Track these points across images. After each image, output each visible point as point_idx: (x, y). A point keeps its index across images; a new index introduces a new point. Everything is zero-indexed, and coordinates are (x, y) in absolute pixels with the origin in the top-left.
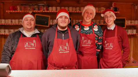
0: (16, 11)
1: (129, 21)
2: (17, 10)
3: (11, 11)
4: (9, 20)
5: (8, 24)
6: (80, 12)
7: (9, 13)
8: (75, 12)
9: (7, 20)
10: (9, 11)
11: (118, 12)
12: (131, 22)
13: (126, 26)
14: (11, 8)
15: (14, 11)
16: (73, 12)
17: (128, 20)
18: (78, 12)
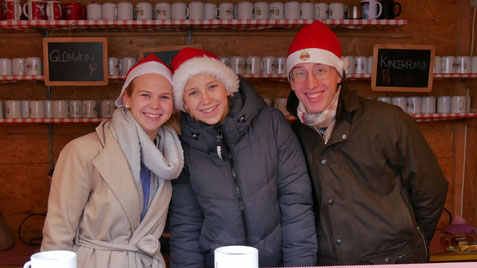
1: (448, 61)
6: (235, 22)
8: (216, 22)
11: (401, 22)
12: (456, 65)
13: (436, 81)
16: (206, 22)
17: (442, 54)
18: (225, 22)
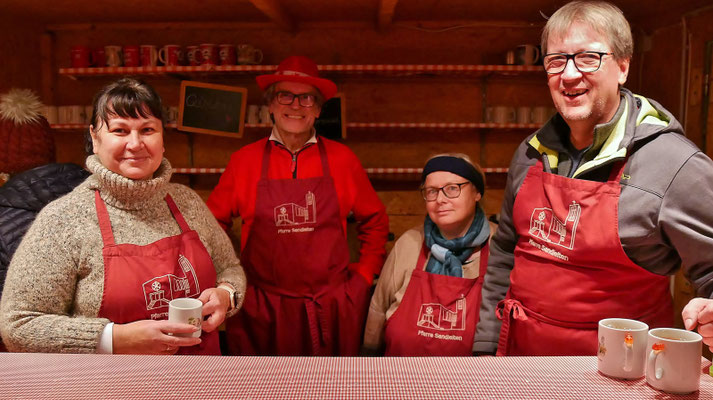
0: (101, 70)
2: (106, 66)
3: (81, 70)
4: (71, 107)
5: (67, 127)
7: (73, 78)
9: (63, 110)
10: (72, 70)
14: (78, 56)
15: (91, 70)
